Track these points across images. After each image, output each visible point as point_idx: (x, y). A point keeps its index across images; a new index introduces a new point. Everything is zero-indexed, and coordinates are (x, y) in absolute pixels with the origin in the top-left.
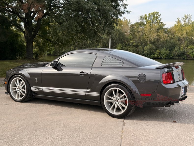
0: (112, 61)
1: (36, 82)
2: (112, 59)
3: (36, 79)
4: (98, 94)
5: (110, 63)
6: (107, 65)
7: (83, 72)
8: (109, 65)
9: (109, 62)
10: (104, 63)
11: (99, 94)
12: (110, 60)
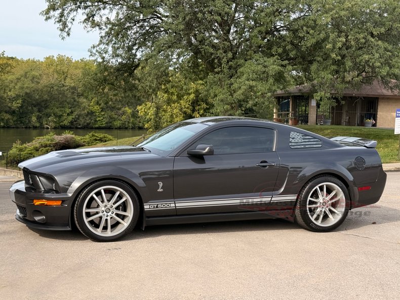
0: (303, 139)
1: (160, 190)
2: (302, 136)
3: (161, 184)
4: (292, 198)
5: (302, 142)
6: (299, 147)
7: (265, 162)
8: (302, 147)
9: (300, 141)
10: (293, 144)
11: (295, 198)
12: (299, 137)
